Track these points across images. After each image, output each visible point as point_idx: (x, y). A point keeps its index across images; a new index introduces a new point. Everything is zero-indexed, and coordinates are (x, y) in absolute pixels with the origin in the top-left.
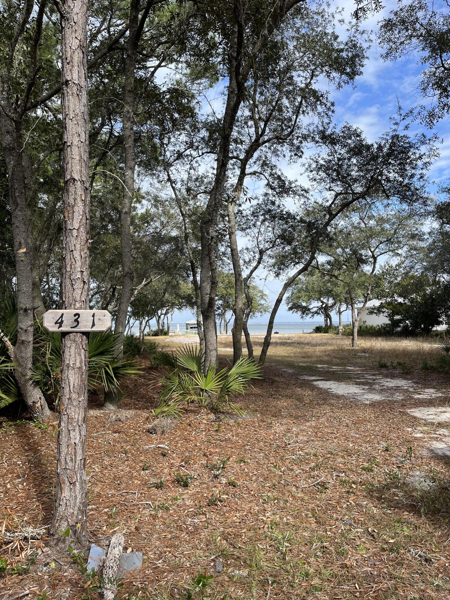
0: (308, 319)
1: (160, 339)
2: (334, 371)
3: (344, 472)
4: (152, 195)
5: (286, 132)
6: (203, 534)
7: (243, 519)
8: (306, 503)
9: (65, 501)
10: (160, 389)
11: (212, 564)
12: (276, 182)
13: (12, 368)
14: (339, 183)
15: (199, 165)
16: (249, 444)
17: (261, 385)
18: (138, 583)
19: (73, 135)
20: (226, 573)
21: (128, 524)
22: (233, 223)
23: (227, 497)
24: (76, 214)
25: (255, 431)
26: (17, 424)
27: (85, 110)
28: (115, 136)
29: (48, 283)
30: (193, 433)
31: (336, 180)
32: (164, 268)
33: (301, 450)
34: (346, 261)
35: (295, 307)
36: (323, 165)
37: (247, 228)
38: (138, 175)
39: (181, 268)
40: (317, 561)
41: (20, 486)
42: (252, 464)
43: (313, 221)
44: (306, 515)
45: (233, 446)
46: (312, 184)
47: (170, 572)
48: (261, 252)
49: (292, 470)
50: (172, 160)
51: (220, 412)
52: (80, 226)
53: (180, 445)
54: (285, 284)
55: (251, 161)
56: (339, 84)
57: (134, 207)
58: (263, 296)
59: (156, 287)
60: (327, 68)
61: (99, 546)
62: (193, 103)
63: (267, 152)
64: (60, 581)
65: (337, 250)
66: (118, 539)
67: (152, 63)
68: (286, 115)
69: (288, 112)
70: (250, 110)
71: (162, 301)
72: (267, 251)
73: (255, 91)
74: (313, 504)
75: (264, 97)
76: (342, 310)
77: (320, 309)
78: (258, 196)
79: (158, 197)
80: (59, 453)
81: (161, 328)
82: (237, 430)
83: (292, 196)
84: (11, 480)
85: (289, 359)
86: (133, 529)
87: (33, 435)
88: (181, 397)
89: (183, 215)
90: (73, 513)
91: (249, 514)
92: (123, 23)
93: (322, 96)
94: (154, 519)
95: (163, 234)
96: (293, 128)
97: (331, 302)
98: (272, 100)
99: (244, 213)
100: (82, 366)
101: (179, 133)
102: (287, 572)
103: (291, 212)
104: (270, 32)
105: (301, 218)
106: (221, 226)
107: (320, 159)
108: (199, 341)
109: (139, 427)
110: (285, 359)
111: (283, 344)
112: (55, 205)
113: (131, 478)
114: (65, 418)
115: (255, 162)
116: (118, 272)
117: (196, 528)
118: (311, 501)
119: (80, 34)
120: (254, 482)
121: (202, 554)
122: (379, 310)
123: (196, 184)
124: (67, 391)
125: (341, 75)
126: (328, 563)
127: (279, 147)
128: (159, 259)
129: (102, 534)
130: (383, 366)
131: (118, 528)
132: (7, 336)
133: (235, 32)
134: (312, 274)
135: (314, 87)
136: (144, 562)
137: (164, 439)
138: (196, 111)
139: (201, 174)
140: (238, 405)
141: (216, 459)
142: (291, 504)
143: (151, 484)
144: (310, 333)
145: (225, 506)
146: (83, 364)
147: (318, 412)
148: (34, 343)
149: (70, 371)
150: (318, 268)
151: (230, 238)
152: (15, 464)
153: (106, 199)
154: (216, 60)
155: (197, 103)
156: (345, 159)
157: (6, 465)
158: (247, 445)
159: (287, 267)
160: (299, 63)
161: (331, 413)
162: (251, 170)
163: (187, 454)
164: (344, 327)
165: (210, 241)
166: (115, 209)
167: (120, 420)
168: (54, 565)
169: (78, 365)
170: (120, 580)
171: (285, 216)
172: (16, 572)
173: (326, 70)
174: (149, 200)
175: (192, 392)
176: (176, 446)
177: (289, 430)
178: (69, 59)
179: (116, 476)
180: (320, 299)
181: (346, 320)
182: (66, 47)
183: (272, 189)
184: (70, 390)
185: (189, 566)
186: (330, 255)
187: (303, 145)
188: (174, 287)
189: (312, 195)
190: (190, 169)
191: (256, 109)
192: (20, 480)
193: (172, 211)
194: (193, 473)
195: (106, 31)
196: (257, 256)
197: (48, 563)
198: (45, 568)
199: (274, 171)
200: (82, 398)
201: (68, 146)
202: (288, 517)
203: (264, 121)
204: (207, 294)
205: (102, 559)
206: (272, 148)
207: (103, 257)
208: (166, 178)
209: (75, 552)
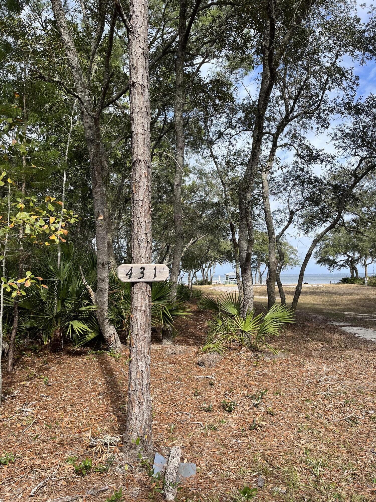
0: (335, 271)
1: (205, 287)
2: (360, 318)
3: (373, 409)
4: (198, 169)
5: (313, 107)
6: (246, 453)
7: (280, 444)
8: (338, 435)
9: (135, 416)
10: (206, 329)
11: (255, 479)
12: (304, 152)
13: (94, 310)
14: (364, 148)
15: (237, 142)
16: (284, 379)
17: (294, 329)
18: (193, 489)
19: (138, 125)
20: (267, 488)
21: (184, 439)
22: (266, 189)
23: (266, 423)
24: (141, 188)
25: (289, 368)
26: (97, 353)
27: (148, 104)
28: (169, 123)
29: (118, 243)
30: (235, 368)
31: (361, 146)
32: (207, 229)
33: (332, 387)
34: (371, 219)
35: (323, 260)
36: (348, 133)
37: (279, 193)
38: (186, 154)
39: (222, 229)
40: (348, 486)
41: (101, 401)
42: (287, 397)
43: (339, 184)
44: (338, 445)
45: (270, 380)
46: (338, 151)
47: (219, 482)
48: (292, 213)
49: (324, 405)
50: (214, 139)
51: (258, 351)
52: (144, 197)
53: (224, 377)
54: (314, 240)
55: (282, 135)
56: (362, 60)
57: (183, 180)
58: (293, 251)
59: (201, 244)
60: (350, 48)
61: (162, 455)
62: (232, 90)
63: (296, 126)
64: (131, 481)
65: (363, 209)
66: (176, 451)
67: (198, 60)
68: (313, 92)
69: (315, 89)
70: (281, 91)
71: (206, 256)
72: (297, 212)
73: (285, 74)
74: (344, 436)
75: (293, 78)
76: (367, 263)
77: (347, 262)
78: (288, 164)
79: (202, 170)
80: (130, 377)
81: (205, 278)
82: (272, 367)
83: (319, 163)
84: (94, 397)
85: (318, 307)
86: (188, 443)
87: (109, 362)
88: (224, 337)
89: (223, 184)
90: (141, 426)
91: (286, 440)
92: (174, 31)
93: (347, 72)
94: (204, 437)
95: (206, 201)
96: (320, 103)
97: (357, 255)
98: (300, 81)
99: (276, 180)
100: (147, 309)
101: (219, 116)
102: (321, 492)
103: (319, 176)
104: (298, 22)
105: (328, 182)
106: (256, 192)
107: (345, 128)
108: (238, 290)
109: (191, 360)
110: (315, 306)
111: (313, 293)
112: (123, 182)
113: (185, 401)
114: (134, 350)
115: (285, 136)
116: (172, 233)
117: (240, 449)
118: (342, 434)
119: (143, 44)
120: (290, 413)
121: (245, 470)
123: (234, 158)
124: (135, 328)
125: (364, 53)
126: (358, 489)
127: (307, 121)
128: (204, 221)
129: (164, 445)
131: (176, 441)
132: (90, 285)
133: (268, 26)
134: (338, 231)
135: (339, 65)
136: (197, 472)
137: (211, 371)
138: (234, 96)
139: (238, 149)
140: (273, 345)
141: (255, 391)
142: (324, 435)
143: (201, 408)
144: (337, 284)
145: (265, 432)
146: (148, 308)
147: (346, 355)
148: (109, 290)
149: (137, 313)
150: (344, 226)
151: (263, 202)
152: (97, 384)
153: (162, 175)
154: (250, 52)
155: (235, 89)
156: (370, 126)
157: (90, 385)
158: (282, 380)
159: (316, 225)
160: (324, 46)
161: (360, 356)
162: (283, 143)
163: (230, 385)
164: (370, 278)
165: (247, 205)
166: (168, 182)
167: (175, 354)
168: (127, 468)
169: (144, 308)
170: (179, 485)
171: (313, 181)
172: (98, 470)
173: (350, 50)
174: (195, 174)
175: (233, 333)
176: (221, 378)
177: (319, 369)
178: (135, 65)
179: (173, 399)
180: (346, 253)
181: (372, 272)
182: (132, 55)
183: (301, 158)
184: (138, 328)
185: (234, 479)
186: (356, 214)
187: (329, 117)
188: (216, 244)
189: (338, 162)
190: (229, 145)
191: (286, 90)
192: (101, 397)
193: (214, 182)
194: (236, 401)
195: (160, 38)
196: (288, 216)
197: (122, 466)
198: (120, 470)
199: (302, 142)
200: (147, 335)
201: (135, 134)
202: (321, 446)
203: (293, 99)
204: (245, 250)
205: (164, 466)
206: (301, 122)
207: (159, 221)
208: (209, 154)
209: (143, 458)
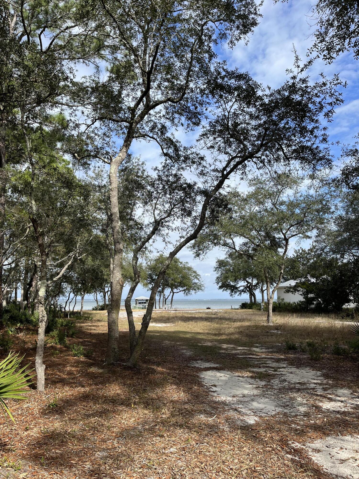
0: (236, 296)
2: (235, 354)
35: (224, 286)
58: (196, 276)
65: (252, 232)
76: (264, 289)
77: (246, 288)
85: (199, 337)
97: (255, 282)
122: (294, 289)
130: (291, 348)
150: (234, 249)
180: (245, 279)
